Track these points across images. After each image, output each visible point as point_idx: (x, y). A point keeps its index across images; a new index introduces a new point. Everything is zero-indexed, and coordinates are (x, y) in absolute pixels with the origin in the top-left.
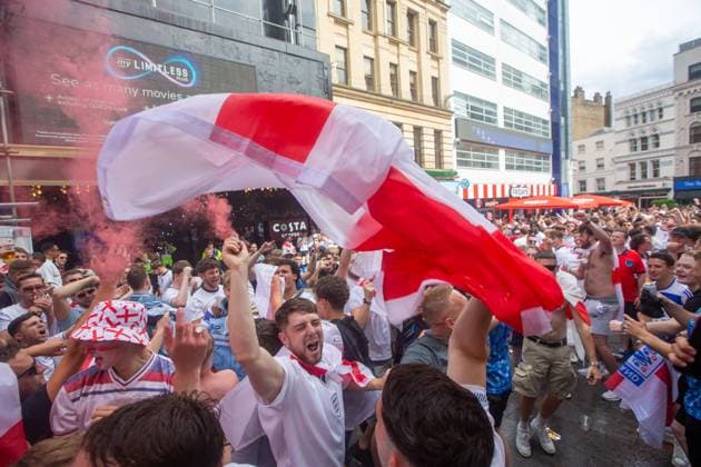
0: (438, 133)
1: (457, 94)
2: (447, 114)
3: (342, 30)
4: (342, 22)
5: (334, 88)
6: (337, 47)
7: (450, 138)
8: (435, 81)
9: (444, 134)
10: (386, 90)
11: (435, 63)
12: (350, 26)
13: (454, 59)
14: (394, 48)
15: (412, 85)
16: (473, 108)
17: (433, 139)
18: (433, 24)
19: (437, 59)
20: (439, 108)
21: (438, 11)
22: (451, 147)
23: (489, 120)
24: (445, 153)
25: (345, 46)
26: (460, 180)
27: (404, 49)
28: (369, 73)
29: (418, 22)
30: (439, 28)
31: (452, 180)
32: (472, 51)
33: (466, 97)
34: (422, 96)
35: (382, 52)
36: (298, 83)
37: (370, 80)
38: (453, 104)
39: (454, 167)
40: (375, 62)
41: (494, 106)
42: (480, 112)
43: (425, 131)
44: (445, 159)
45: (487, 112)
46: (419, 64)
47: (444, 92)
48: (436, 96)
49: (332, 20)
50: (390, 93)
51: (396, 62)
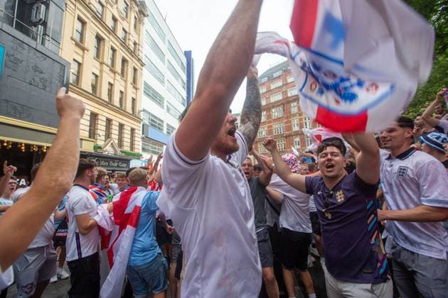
0: (133, 130)
1: (144, 110)
2: (139, 120)
3: (80, 52)
4: (80, 44)
5: (70, 86)
6: (74, 60)
7: (139, 134)
8: (134, 100)
9: (136, 131)
10: (105, 97)
11: (135, 91)
12: (86, 51)
13: (145, 92)
14: (113, 75)
15: (121, 99)
16: (152, 120)
17: (129, 133)
18: (135, 70)
19: (136, 89)
20: (134, 116)
21: (139, 65)
22: (140, 140)
23: (159, 128)
24: (136, 143)
25: (80, 61)
26: (144, 159)
27: (118, 77)
28: (94, 83)
29: (128, 66)
30: (138, 72)
31: (139, 159)
32: (153, 90)
33: (149, 113)
34: (125, 106)
35: (104, 74)
37: (94, 87)
38: (142, 115)
39: (140, 151)
40: (99, 78)
41: (162, 121)
42: (156, 123)
43: (125, 127)
44: (136, 146)
45: (159, 124)
46: (126, 88)
47: (139, 107)
48: (133, 108)
49: (74, 43)
50: (107, 100)
51: (112, 83)
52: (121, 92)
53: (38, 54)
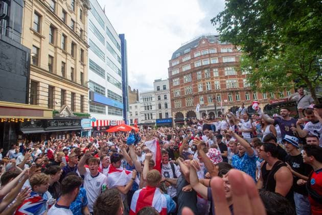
0: (82, 97)
1: (90, 81)
2: (87, 89)
3: (38, 39)
4: (38, 34)
5: (31, 66)
6: (34, 46)
7: (87, 99)
8: (82, 74)
9: (85, 97)
10: (60, 73)
11: (82, 67)
12: (42, 39)
13: (90, 67)
14: (65, 56)
15: (72, 74)
16: (96, 88)
17: (80, 99)
18: (82, 51)
19: (84, 65)
20: (83, 86)
21: (85, 46)
22: (88, 104)
23: (102, 94)
24: (85, 106)
25: (39, 47)
26: (91, 118)
27: (69, 57)
28: (50, 63)
29: (76, 48)
30: (85, 52)
31: (88, 118)
32: (96, 65)
33: (94, 83)
34: (76, 79)
35: (58, 55)
36: (7, 58)
37: (50, 66)
38: (89, 85)
39: (89, 112)
40: (54, 59)
41: (104, 88)
42: (99, 90)
43: (76, 95)
44: (85, 109)
45: (102, 90)
46: (75, 65)
47: (86, 79)
48: (82, 80)
49: (33, 32)
50: (61, 75)
51: (65, 62)
52: (72, 68)
53: (4, 44)
